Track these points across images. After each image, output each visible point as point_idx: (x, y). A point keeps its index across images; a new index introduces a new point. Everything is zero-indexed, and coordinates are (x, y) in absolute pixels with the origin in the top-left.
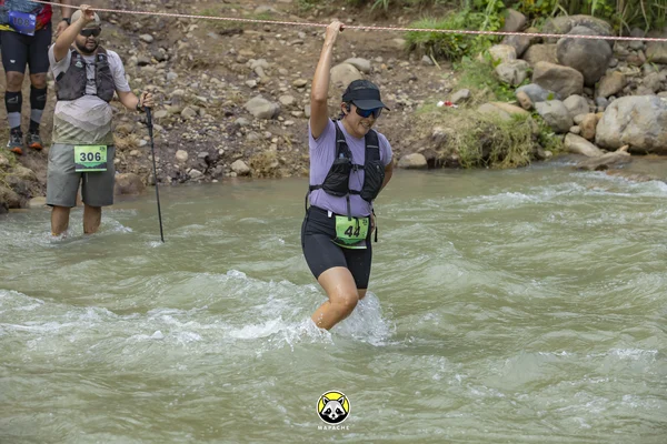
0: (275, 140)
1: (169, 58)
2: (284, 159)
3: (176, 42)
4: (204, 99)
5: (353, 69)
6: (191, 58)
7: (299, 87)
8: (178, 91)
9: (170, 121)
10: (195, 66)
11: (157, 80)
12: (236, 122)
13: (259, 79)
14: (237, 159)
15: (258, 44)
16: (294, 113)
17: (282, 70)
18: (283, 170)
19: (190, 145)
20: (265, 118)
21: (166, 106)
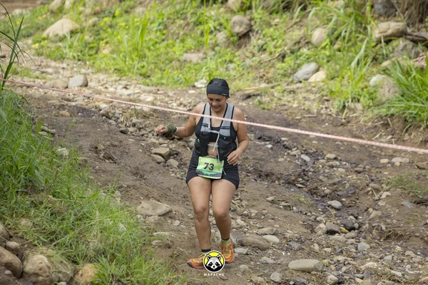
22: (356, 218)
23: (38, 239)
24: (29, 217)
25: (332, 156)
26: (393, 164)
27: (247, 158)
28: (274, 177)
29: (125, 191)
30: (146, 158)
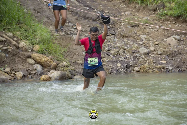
0: (148, 61)
1: (115, 34)
2: (150, 67)
3: (117, 29)
4: (126, 48)
5: (174, 39)
6: (122, 34)
7: (156, 45)
8: (118, 45)
9: (115, 54)
10: (123, 37)
11: (111, 41)
12: (136, 55)
13: (143, 42)
14: (136, 67)
15: (144, 30)
16: (154, 53)
17: (151, 39)
18: (150, 71)
19: (121, 62)
20: (145, 54)
21: (114, 50)
22: (114, 31)
23: (22, 38)
24: (19, 31)
25: (107, 12)
26: (125, 14)
27: (81, 13)
28: (89, 19)
29: (45, 23)
30: (50, 13)
